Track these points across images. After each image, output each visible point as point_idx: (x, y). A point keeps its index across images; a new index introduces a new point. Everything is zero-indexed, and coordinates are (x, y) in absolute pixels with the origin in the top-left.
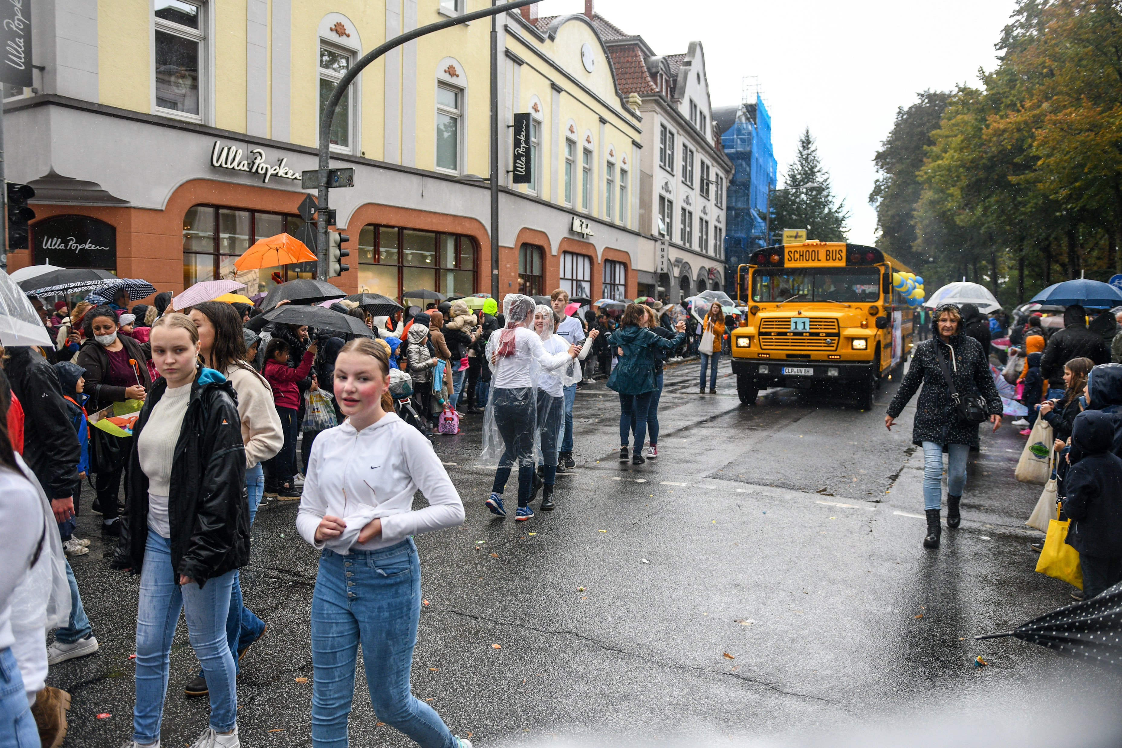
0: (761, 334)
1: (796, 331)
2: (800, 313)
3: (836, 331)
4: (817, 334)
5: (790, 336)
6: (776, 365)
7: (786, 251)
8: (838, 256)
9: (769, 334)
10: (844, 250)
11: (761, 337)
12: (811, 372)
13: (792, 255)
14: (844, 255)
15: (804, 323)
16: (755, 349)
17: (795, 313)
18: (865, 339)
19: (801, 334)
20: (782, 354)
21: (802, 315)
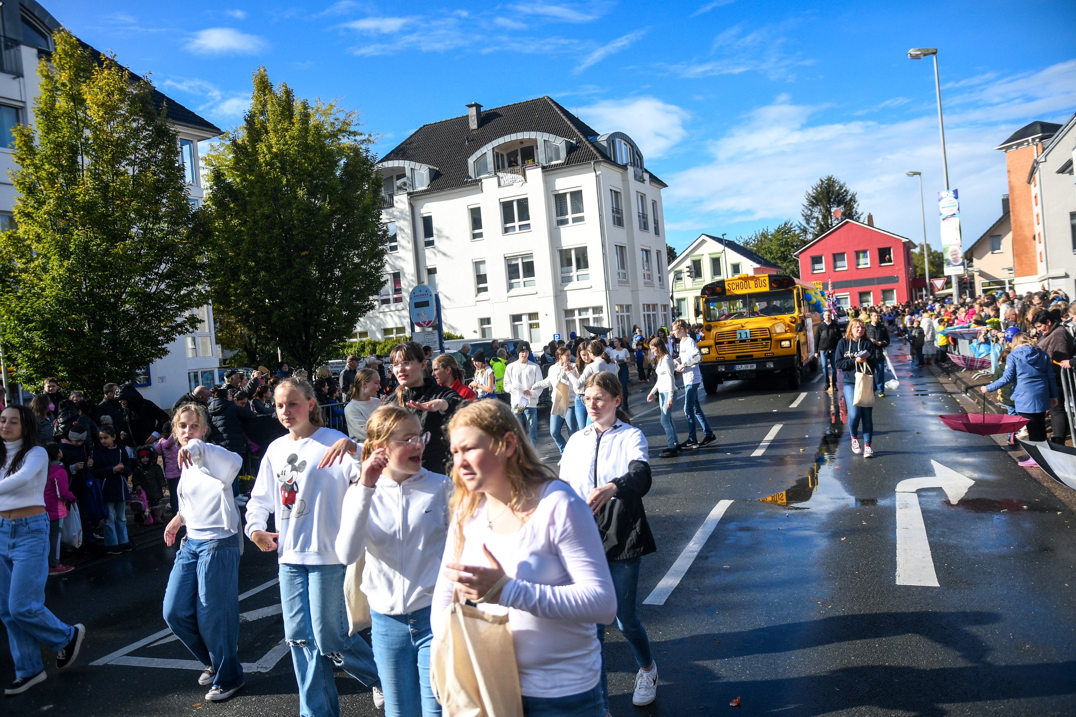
1: (741, 339)
3: (769, 336)
4: (756, 340)
5: (737, 343)
6: (729, 364)
7: (726, 283)
8: (763, 284)
9: (723, 343)
10: (767, 279)
11: (717, 346)
12: (755, 367)
14: (767, 282)
15: (746, 333)
16: (714, 355)
18: (789, 340)
19: (745, 341)
20: (733, 357)
21: (744, 327)
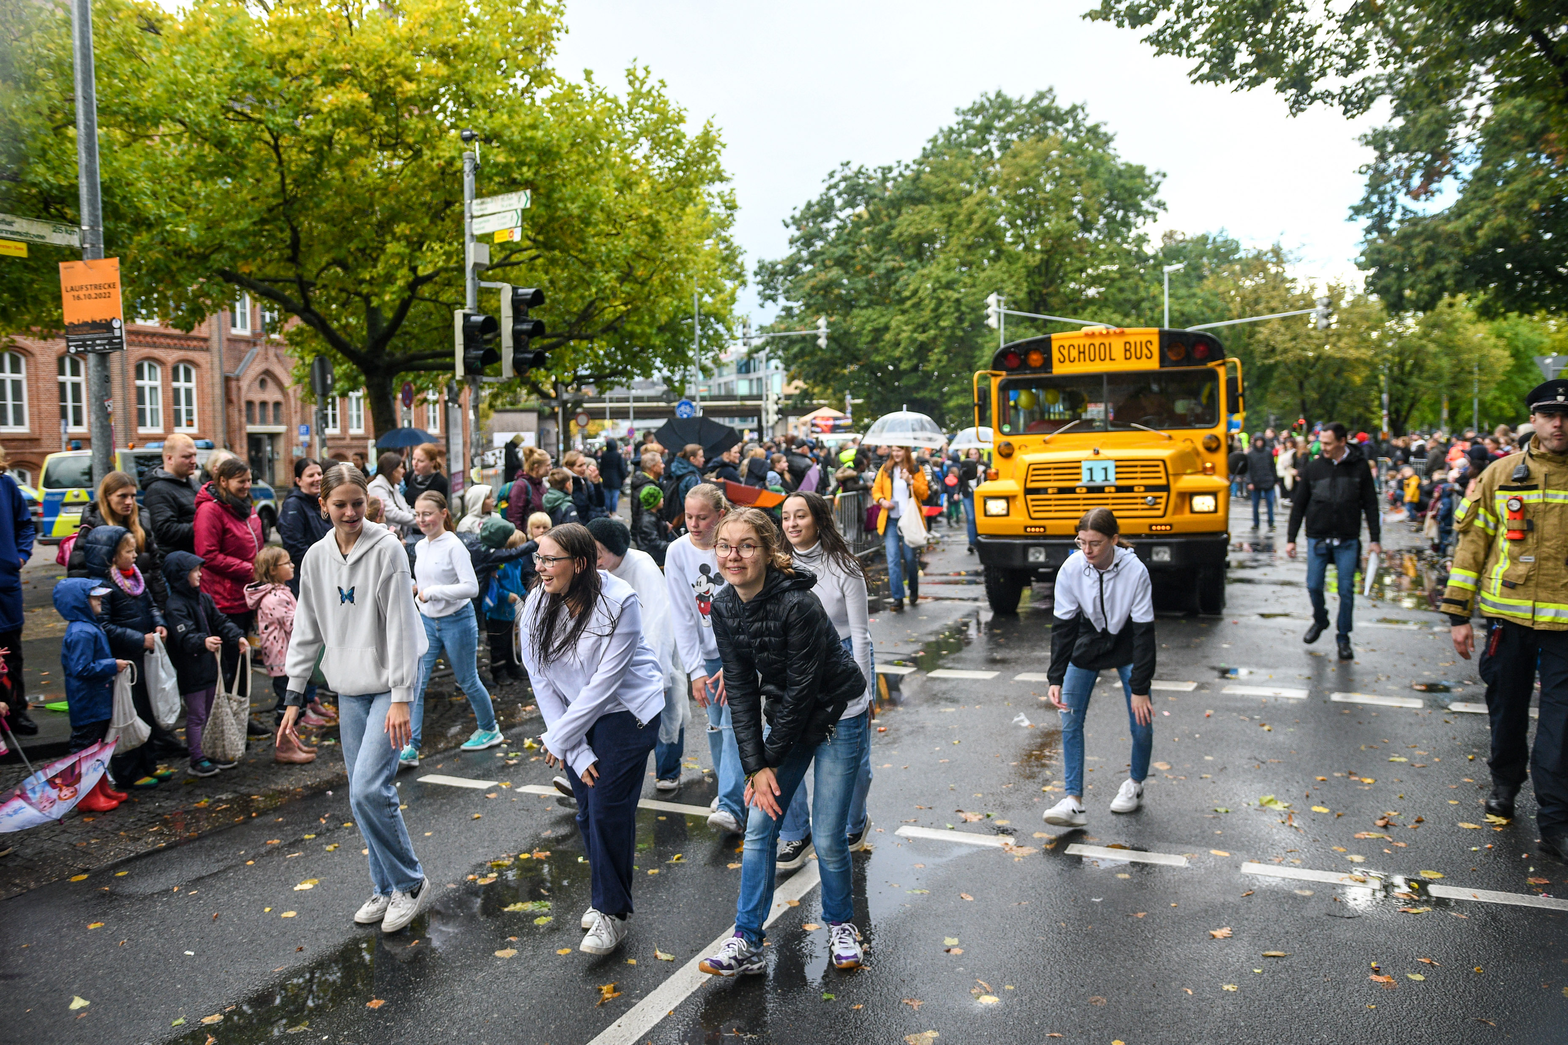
0: (1028, 491)
1: (1092, 484)
2: (1097, 453)
3: (1163, 482)
4: (1130, 489)
5: (1081, 493)
6: (1058, 546)
8: (1145, 351)
9: (1044, 490)
10: (1155, 340)
11: (1029, 497)
13: (1065, 353)
15: (1106, 469)
16: (1019, 519)
17: (1089, 453)
18: (1214, 493)
20: (1068, 527)
21: (1101, 456)
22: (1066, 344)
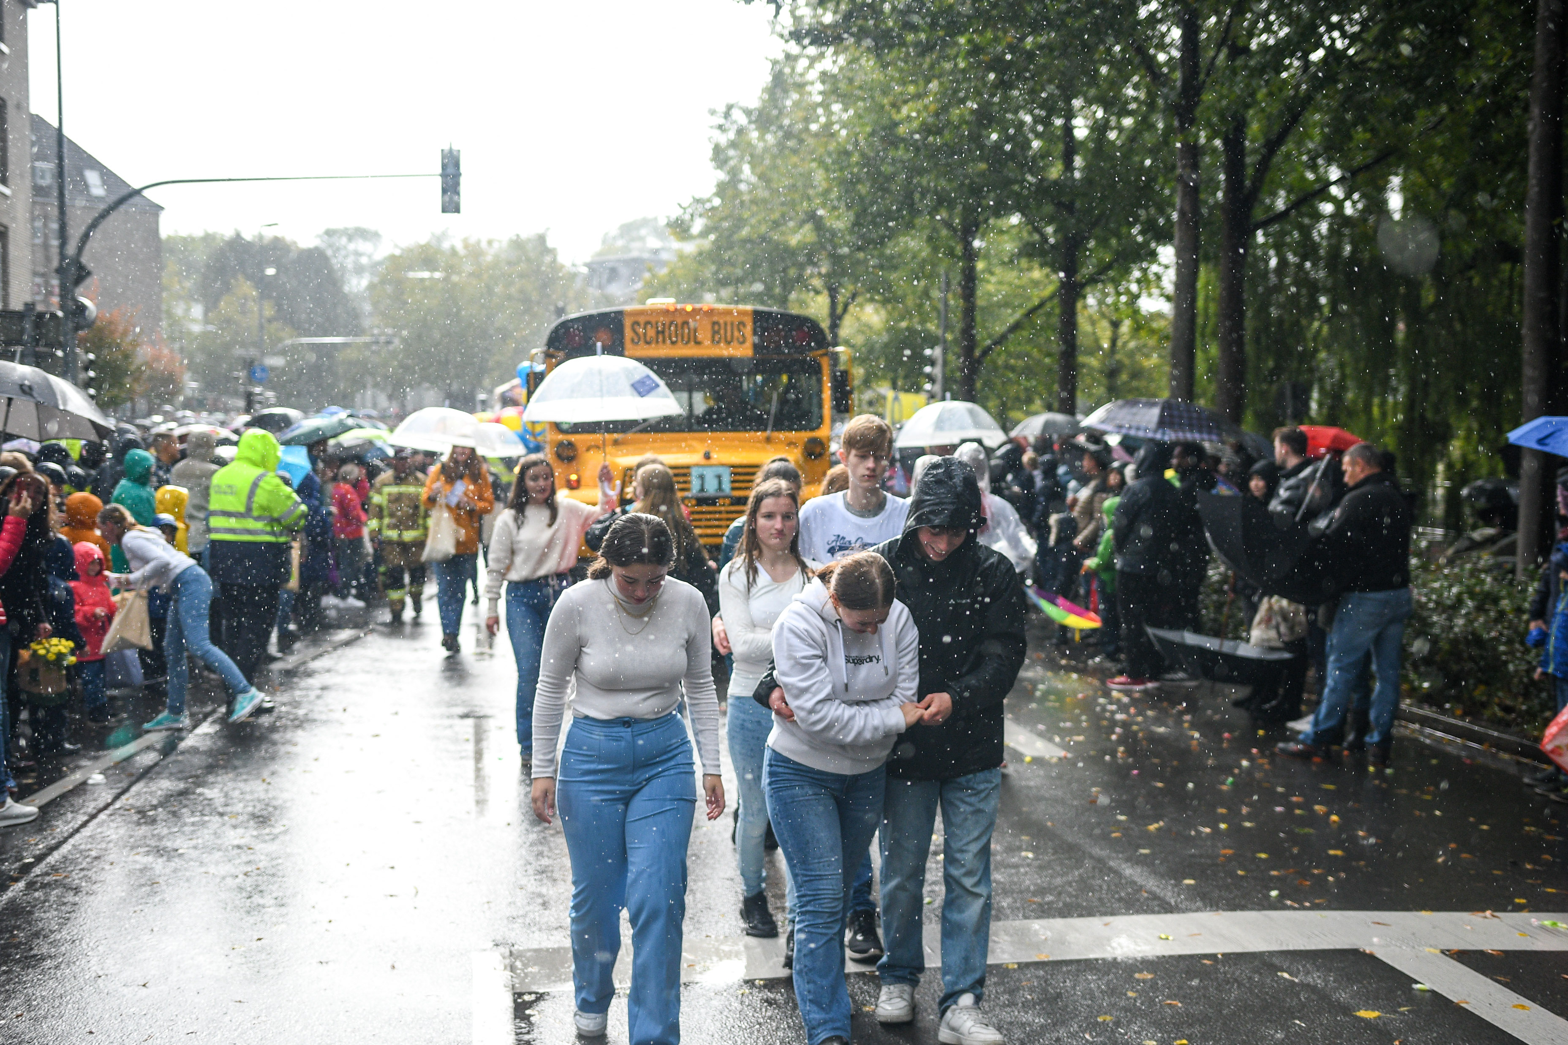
2: (707, 456)
7: (628, 323)
13: (640, 331)
14: (749, 331)
15: (719, 477)
17: (698, 457)
19: (713, 501)
21: (712, 461)
22: (642, 320)
